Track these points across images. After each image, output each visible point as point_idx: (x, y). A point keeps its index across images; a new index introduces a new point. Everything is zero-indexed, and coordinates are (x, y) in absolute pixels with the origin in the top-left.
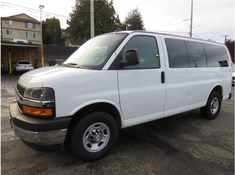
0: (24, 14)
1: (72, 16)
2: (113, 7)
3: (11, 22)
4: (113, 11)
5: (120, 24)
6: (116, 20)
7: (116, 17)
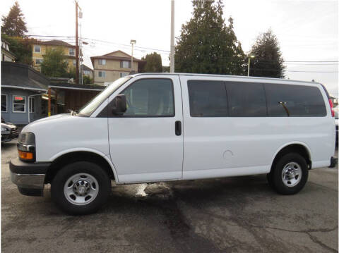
0: (119, 52)
1: (176, 49)
2: (232, 32)
3: (104, 62)
4: (232, 37)
5: (244, 55)
6: (237, 49)
7: (237, 45)
